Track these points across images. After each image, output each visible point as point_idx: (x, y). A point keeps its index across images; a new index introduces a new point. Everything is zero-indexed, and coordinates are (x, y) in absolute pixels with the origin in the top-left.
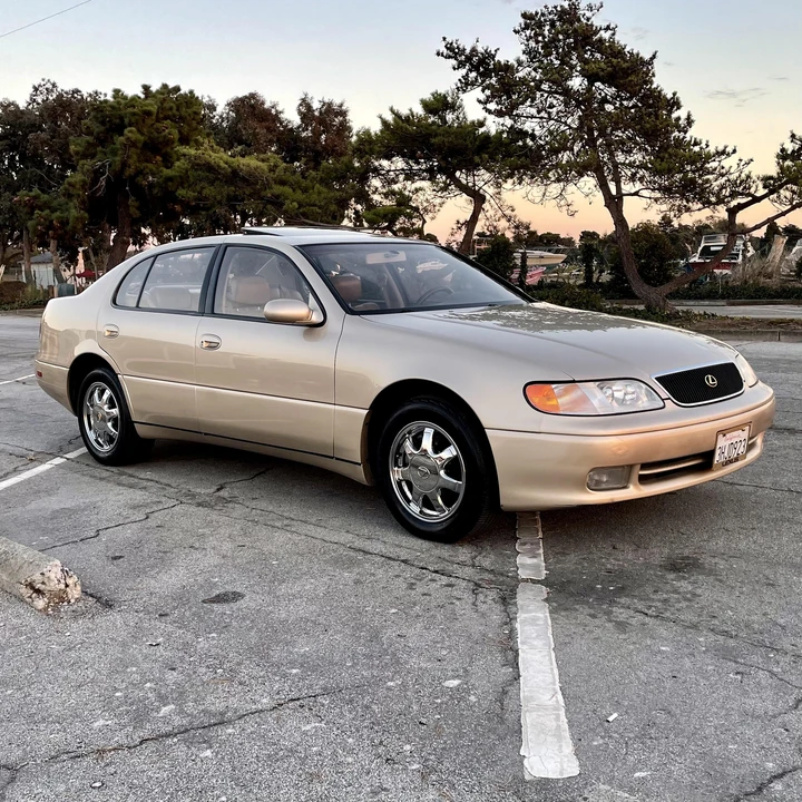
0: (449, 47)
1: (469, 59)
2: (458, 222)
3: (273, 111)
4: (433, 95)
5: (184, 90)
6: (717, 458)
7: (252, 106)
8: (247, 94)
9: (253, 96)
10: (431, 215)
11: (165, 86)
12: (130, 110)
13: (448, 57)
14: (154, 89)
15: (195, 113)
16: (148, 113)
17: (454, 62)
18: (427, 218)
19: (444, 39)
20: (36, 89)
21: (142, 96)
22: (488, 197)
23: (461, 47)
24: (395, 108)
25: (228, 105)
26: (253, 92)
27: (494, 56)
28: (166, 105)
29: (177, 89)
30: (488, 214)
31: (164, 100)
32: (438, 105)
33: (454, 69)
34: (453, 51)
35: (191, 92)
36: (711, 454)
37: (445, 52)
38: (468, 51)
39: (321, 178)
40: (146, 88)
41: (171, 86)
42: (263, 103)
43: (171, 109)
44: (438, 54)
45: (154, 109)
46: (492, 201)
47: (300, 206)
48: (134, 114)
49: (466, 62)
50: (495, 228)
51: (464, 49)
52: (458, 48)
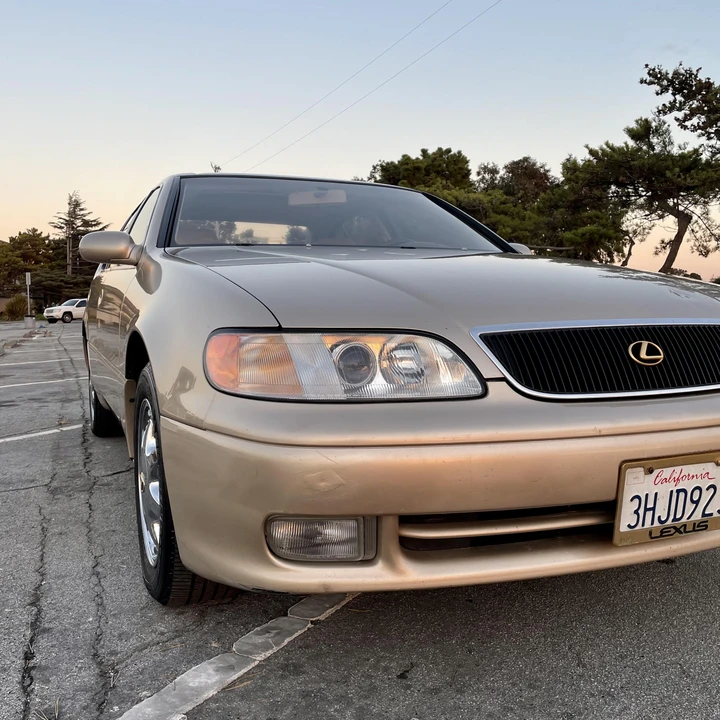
0: (652, 73)
1: (671, 82)
2: (663, 242)
3: (542, 170)
4: (637, 121)
5: (454, 151)
6: (626, 518)
7: (526, 168)
8: (521, 158)
9: (526, 159)
10: (640, 237)
11: (440, 149)
12: (406, 167)
13: (651, 83)
14: (430, 152)
15: (461, 168)
16: (418, 169)
17: (657, 88)
18: (636, 240)
19: (647, 66)
20: (375, 168)
21: (421, 158)
22: (695, 218)
23: (664, 72)
24: (610, 142)
25: (506, 167)
26: (526, 156)
27: (696, 76)
28: (436, 163)
29: (449, 151)
30: (698, 235)
31: (435, 159)
32: (642, 132)
33: (657, 94)
34: (656, 77)
35: (459, 152)
36: (609, 509)
37: (649, 79)
38: (670, 76)
39: (539, 208)
40: (424, 152)
41: (444, 149)
42: (534, 164)
43: (440, 165)
44: (642, 82)
45: (423, 166)
46: (700, 221)
47: (514, 231)
48: (407, 170)
49: (669, 86)
50: (705, 248)
51: (667, 74)
52: (660, 73)
